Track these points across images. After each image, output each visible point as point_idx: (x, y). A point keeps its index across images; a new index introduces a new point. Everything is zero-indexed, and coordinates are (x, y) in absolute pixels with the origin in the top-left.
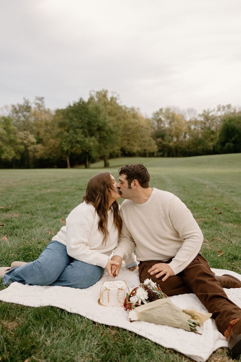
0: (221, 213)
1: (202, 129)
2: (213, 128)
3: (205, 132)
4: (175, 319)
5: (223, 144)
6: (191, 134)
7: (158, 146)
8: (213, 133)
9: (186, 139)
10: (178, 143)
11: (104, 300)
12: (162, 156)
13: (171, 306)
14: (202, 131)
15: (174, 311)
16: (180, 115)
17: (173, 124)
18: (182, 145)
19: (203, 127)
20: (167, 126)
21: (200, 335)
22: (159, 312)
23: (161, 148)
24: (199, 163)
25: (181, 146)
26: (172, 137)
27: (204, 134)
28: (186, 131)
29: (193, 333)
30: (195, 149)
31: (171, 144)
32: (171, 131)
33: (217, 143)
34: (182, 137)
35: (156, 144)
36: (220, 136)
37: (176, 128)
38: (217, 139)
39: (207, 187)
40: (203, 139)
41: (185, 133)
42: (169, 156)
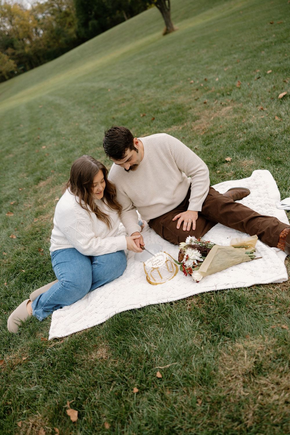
0: (154, 119)
1: (52, 14)
2: (64, 8)
3: (57, 18)
4: (235, 258)
5: (85, 24)
6: (43, 26)
7: (13, 59)
8: (67, 14)
9: (41, 36)
10: (34, 45)
11: (155, 279)
12: (24, 71)
13: (224, 250)
14: (54, 17)
15: (229, 252)
16: (16, 4)
17: (14, 21)
18: (40, 46)
19: (52, 12)
20: (8, 27)
21: (261, 259)
22: (219, 260)
23: (18, 61)
24: (72, 62)
25: (40, 48)
26: (22, 40)
27: (58, 20)
28: (35, 25)
29: (255, 261)
30: (57, 44)
31: (27, 50)
32: (18, 33)
33: (79, 27)
34: (35, 35)
35: (10, 58)
36: (77, 16)
37: (21, 26)
38: (76, 21)
39: (109, 90)
40: (60, 27)
41: (36, 29)
42: (32, 67)
